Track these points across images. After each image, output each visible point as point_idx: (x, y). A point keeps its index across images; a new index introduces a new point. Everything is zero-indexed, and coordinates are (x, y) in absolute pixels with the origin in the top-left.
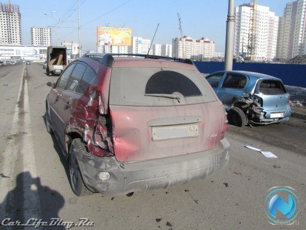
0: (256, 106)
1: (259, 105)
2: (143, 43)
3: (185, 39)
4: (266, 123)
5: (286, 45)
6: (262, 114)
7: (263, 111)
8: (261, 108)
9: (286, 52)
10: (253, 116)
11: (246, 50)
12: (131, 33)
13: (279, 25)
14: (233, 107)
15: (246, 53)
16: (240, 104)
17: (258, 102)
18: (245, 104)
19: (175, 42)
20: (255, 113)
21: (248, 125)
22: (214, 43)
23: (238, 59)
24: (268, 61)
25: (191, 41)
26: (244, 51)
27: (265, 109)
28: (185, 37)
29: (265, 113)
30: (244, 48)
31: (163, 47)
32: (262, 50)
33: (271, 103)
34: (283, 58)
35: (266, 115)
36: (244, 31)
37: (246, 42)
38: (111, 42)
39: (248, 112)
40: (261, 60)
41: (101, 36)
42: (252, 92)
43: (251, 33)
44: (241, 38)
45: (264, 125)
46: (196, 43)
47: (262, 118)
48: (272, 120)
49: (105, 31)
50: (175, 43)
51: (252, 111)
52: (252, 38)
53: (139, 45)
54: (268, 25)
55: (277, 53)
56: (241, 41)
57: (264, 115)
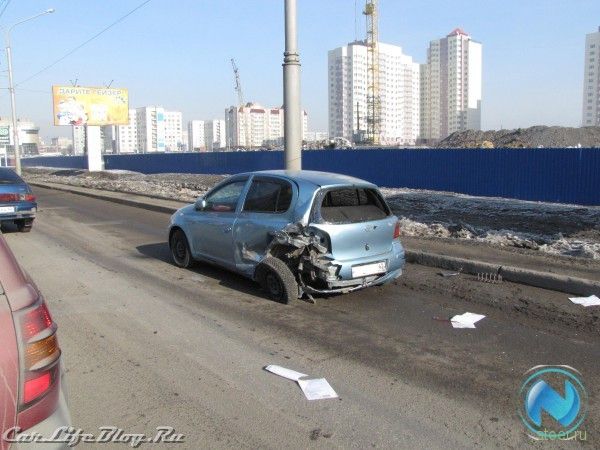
0: (318, 252)
1: (324, 250)
2: (167, 118)
3: (249, 109)
4: (345, 290)
5: (437, 114)
6: (332, 270)
7: (333, 262)
8: (329, 255)
9: (437, 128)
10: (313, 275)
11: (364, 126)
12: (126, 98)
13: (422, 79)
14: (269, 255)
15: (364, 132)
16: (282, 251)
17: (322, 241)
18: (292, 248)
19: (231, 114)
20: (317, 270)
21: (305, 297)
22: (305, 114)
23: (338, 143)
24: (405, 144)
25: (262, 111)
26: (362, 128)
27: (339, 258)
28: (249, 105)
29: (339, 267)
30: (361, 122)
31: (209, 126)
32: (394, 124)
33: (351, 243)
34: (433, 137)
35: (341, 272)
36: (360, 91)
37: (364, 111)
38: (85, 118)
39: (301, 267)
40: (393, 143)
41: (61, 106)
42: (305, 220)
43: (371, 94)
44: (355, 103)
45: (341, 294)
46: (271, 116)
47: (332, 279)
48: (359, 281)
49: (70, 95)
50: (231, 118)
51: (309, 265)
52: (374, 103)
53: (160, 124)
54: (402, 79)
55: (422, 130)
56: (355, 109)
57: (337, 273)
